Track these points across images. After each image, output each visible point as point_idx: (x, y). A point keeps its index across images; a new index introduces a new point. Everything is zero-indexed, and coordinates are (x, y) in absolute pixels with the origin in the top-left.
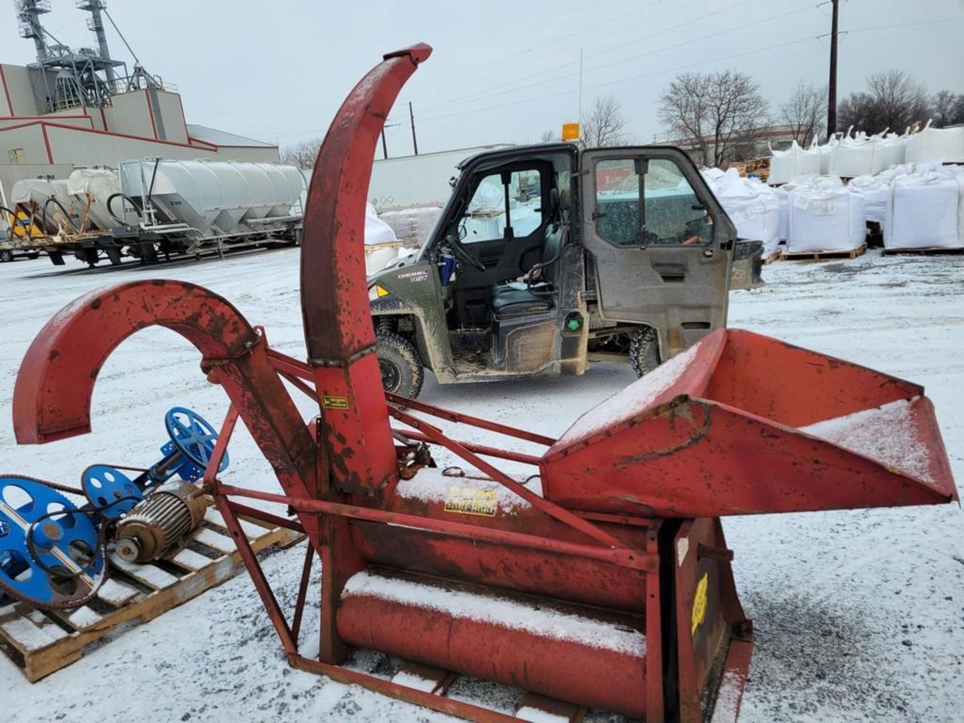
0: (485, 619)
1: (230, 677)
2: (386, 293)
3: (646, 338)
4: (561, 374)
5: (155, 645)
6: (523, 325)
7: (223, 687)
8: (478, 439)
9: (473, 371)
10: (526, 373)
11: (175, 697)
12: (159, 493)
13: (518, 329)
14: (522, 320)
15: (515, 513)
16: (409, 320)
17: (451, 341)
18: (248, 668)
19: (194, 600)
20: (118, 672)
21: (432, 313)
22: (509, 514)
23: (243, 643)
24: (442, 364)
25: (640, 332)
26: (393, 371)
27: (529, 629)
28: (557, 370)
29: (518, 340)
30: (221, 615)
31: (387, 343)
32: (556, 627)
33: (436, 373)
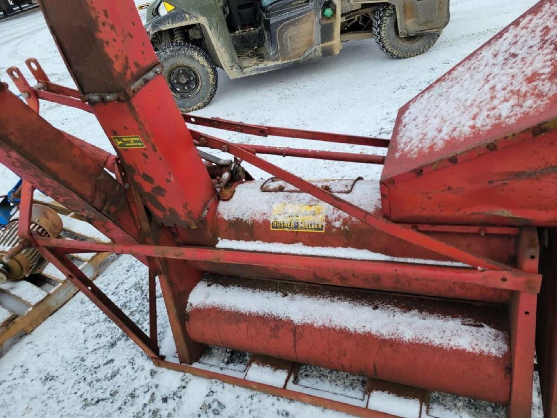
0: (327, 325)
1: (105, 384)
2: (173, 8)
3: (387, 15)
4: (322, 56)
5: (39, 356)
6: (289, 19)
7: (101, 396)
8: (269, 120)
9: (255, 64)
10: (296, 60)
11: (60, 413)
12: (13, 220)
13: (285, 23)
14: (287, 15)
15: (346, 227)
16: (197, 29)
17: (233, 42)
18: (120, 372)
19: (67, 304)
20: (9, 389)
21: (215, 20)
22: (340, 228)
23: (113, 345)
24: (230, 63)
25: (381, 10)
26: (193, 74)
27: (373, 332)
28: (319, 53)
29: (286, 33)
30: (92, 316)
31: (183, 52)
32: (401, 328)
33: (227, 71)
